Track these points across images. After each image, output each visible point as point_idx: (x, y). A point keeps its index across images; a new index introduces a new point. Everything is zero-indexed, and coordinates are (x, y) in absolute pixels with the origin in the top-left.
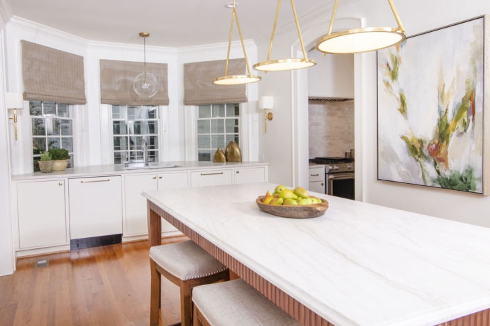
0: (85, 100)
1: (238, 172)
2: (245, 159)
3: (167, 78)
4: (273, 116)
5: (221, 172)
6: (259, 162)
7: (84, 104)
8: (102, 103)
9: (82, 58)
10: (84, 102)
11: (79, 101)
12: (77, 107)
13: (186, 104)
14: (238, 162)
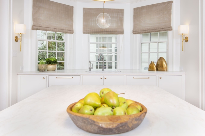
0: (73, 31)
1: (161, 78)
2: (169, 69)
3: (123, 18)
4: (188, 39)
5: (148, 77)
6: (180, 72)
7: (72, 33)
8: (84, 33)
9: (73, 7)
10: (72, 32)
11: (68, 31)
12: (68, 35)
13: (134, 34)
14: (164, 71)
